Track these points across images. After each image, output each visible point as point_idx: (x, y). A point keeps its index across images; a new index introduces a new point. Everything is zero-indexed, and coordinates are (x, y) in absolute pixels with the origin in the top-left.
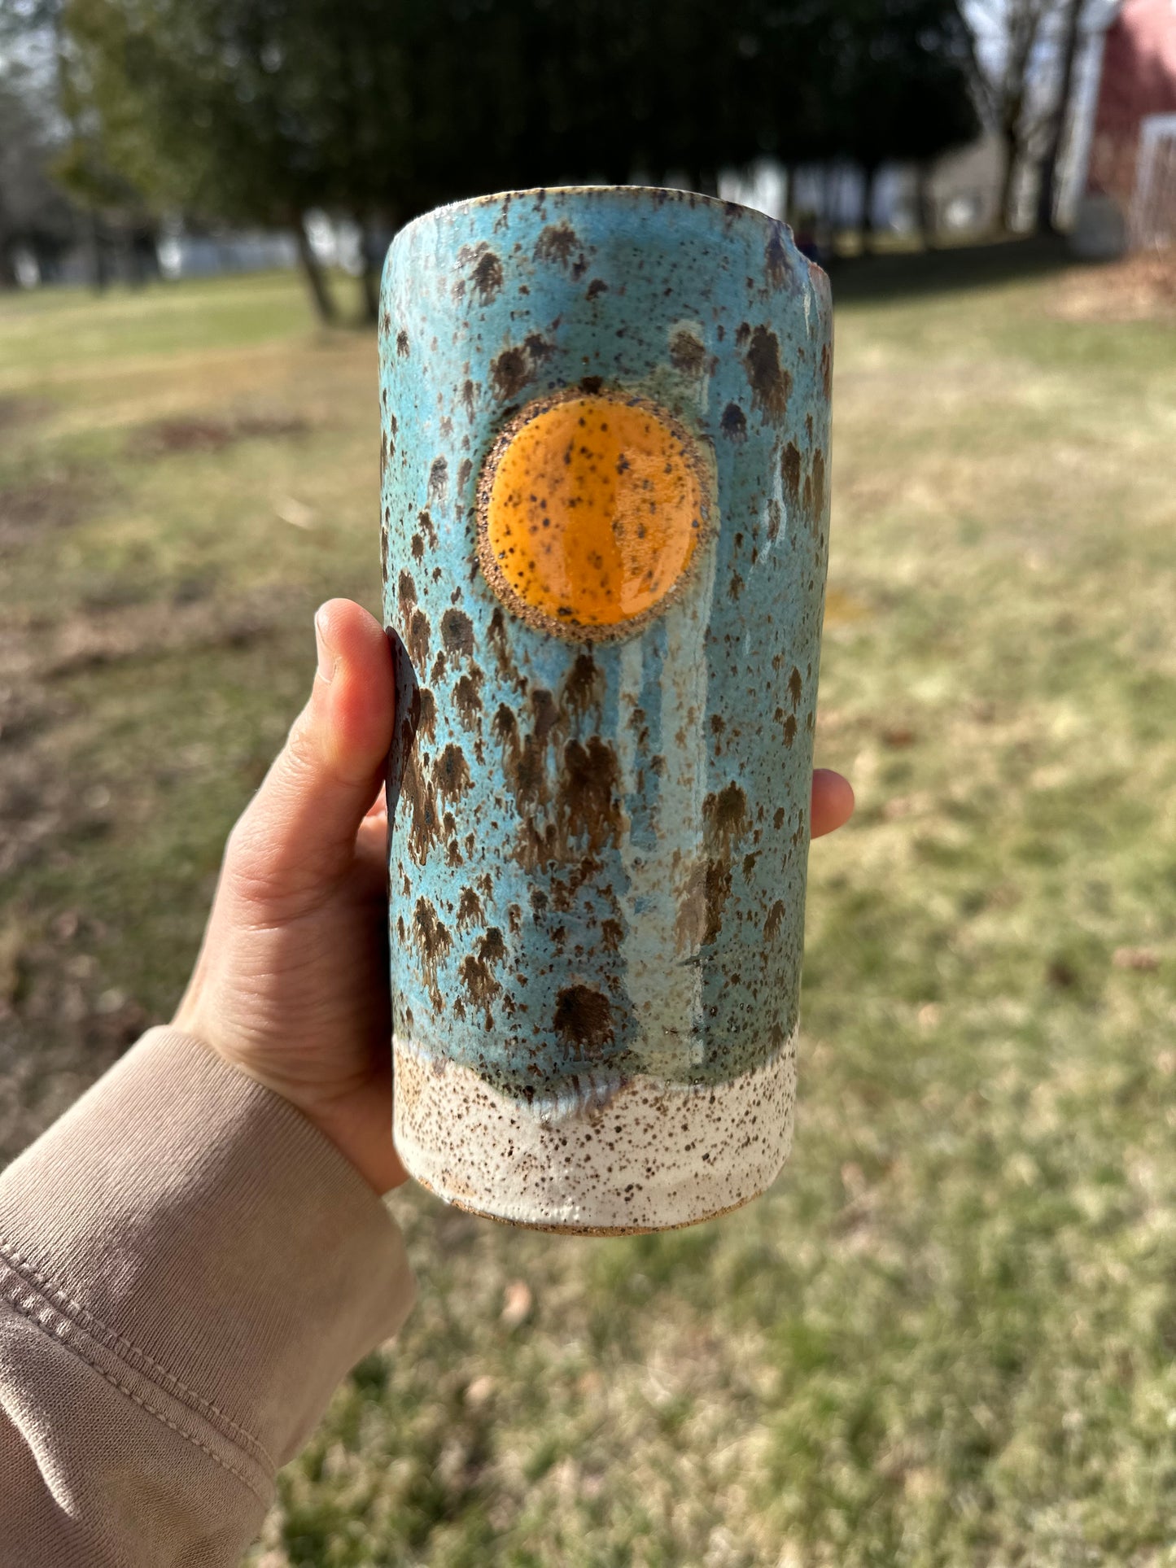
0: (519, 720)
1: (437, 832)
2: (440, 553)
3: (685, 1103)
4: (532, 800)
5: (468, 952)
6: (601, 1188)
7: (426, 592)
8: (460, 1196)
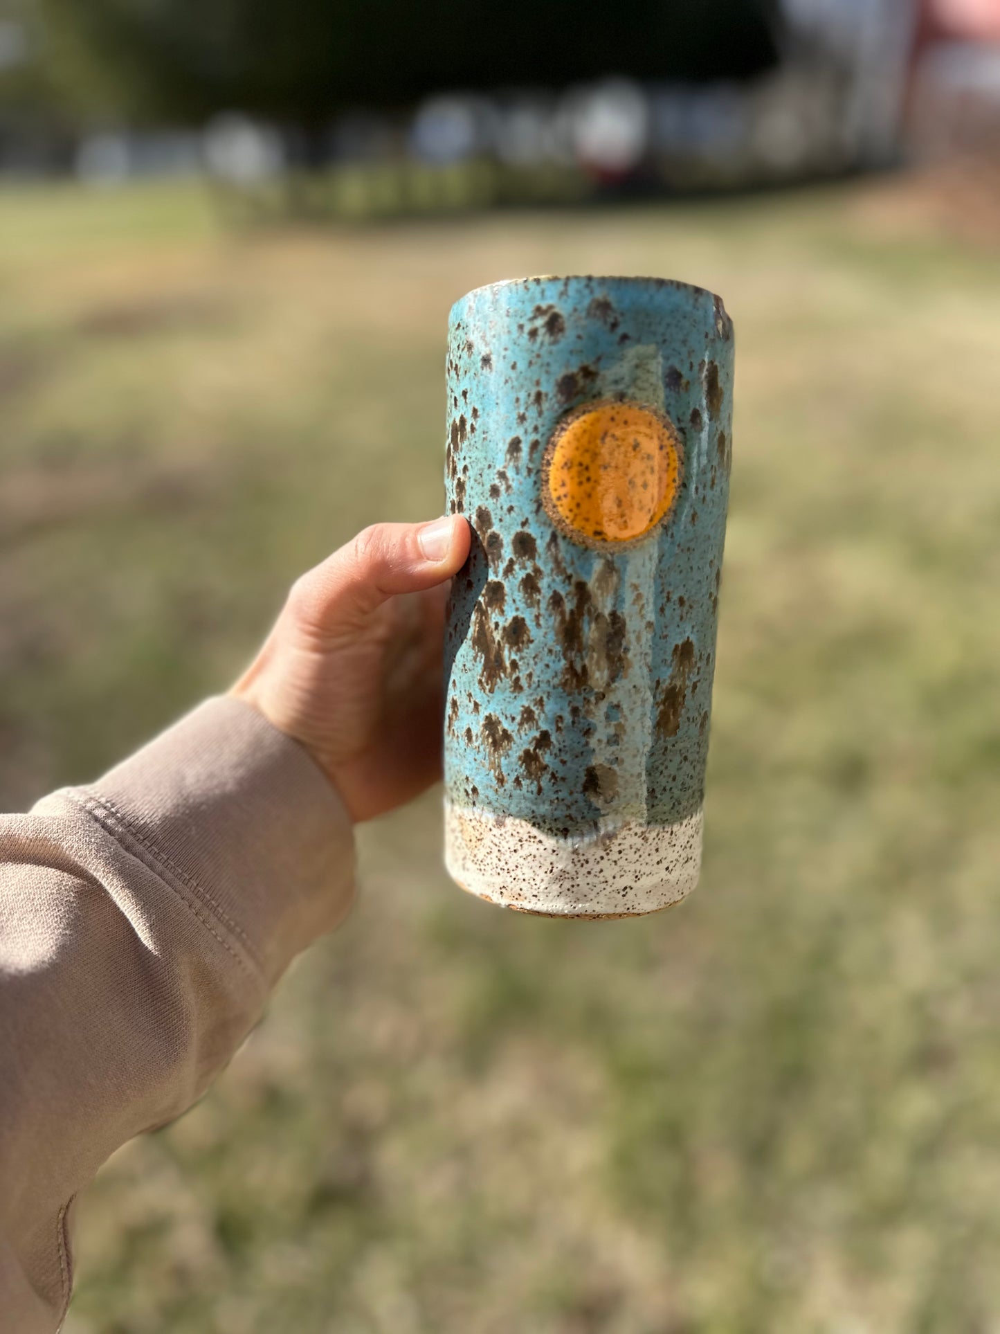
0: (566, 600)
1: (505, 672)
2: (513, 496)
3: (658, 835)
4: (573, 649)
5: (526, 747)
6: (609, 889)
7: (501, 520)
8: (514, 902)
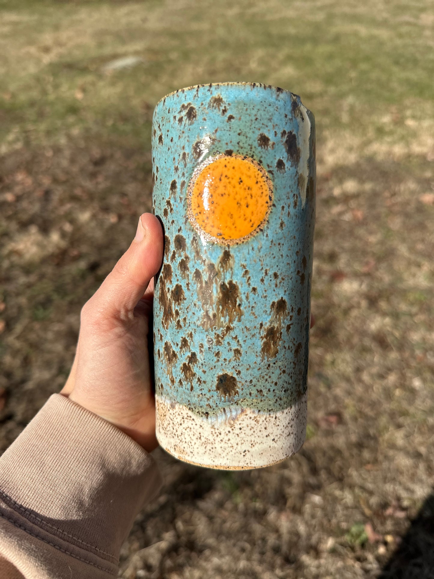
0: (203, 274)
1: (173, 317)
2: (174, 215)
3: (265, 419)
4: (207, 304)
5: (184, 361)
6: (234, 451)
7: (169, 229)
8: (181, 455)
